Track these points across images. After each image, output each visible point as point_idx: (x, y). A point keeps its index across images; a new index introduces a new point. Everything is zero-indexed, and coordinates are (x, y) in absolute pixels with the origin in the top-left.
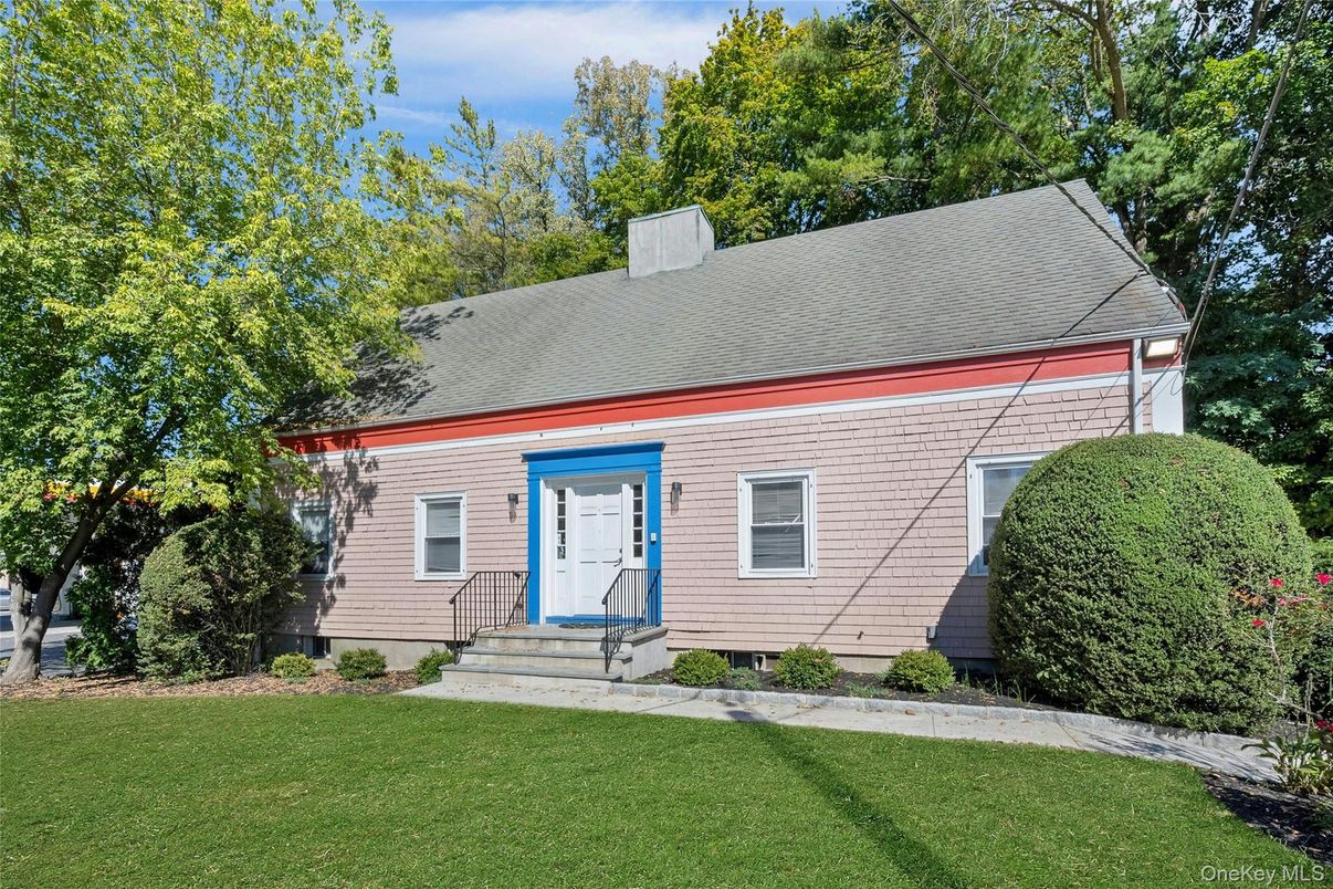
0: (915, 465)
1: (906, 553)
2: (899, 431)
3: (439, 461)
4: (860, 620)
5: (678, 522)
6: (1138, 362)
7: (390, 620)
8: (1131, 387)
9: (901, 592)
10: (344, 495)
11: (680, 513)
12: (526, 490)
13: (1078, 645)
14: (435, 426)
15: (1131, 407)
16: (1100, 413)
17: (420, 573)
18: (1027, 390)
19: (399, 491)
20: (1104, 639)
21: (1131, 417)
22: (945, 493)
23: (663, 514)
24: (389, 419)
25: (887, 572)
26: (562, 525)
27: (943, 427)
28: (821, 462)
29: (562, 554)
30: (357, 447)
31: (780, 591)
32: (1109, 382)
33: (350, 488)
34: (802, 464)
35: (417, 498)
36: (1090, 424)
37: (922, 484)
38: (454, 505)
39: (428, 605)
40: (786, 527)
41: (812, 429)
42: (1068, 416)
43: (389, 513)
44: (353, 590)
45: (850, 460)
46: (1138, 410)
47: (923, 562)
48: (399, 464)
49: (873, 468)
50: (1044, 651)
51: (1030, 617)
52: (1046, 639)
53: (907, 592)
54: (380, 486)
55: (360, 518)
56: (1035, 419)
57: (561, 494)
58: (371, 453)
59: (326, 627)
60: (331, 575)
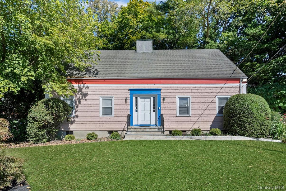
0: (208, 97)
1: (206, 112)
2: (205, 90)
3: (106, 89)
4: (199, 124)
5: (164, 105)
6: (241, 82)
7: (92, 126)
8: (240, 86)
9: (206, 119)
10: (78, 95)
11: (165, 103)
12: (129, 97)
13: (245, 126)
14: (105, 81)
15: (240, 89)
16: (235, 90)
17: (101, 115)
18: (225, 85)
19: (95, 95)
20: (249, 125)
21: (240, 91)
22: (213, 102)
23: (161, 103)
24: (90, 78)
25: (203, 116)
26: (137, 105)
27: (212, 90)
28: (192, 95)
29: (137, 111)
30: (82, 83)
31: (184, 119)
32: (237, 85)
33: (79, 94)
34: (188, 95)
35: (100, 97)
36: (234, 92)
37: (209, 100)
38: (110, 99)
39: (103, 122)
40: (185, 107)
41: (190, 89)
42: (231, 90)
43: (92, 100)
44: (80, 119)
45: (197, 95)
46: (241, 90)
47: (209, 114)
48: (95, 89)
49: (201, 97)
50: (238, 127)
51: (236, 122)
52: (239, 125)
53: (207, 119)
54: (88, 94)
55: (82, 101)
56: (226, 90)
57: (136, 98)
58: (86, 86)
59: (72, 128)
60: (74, 115)
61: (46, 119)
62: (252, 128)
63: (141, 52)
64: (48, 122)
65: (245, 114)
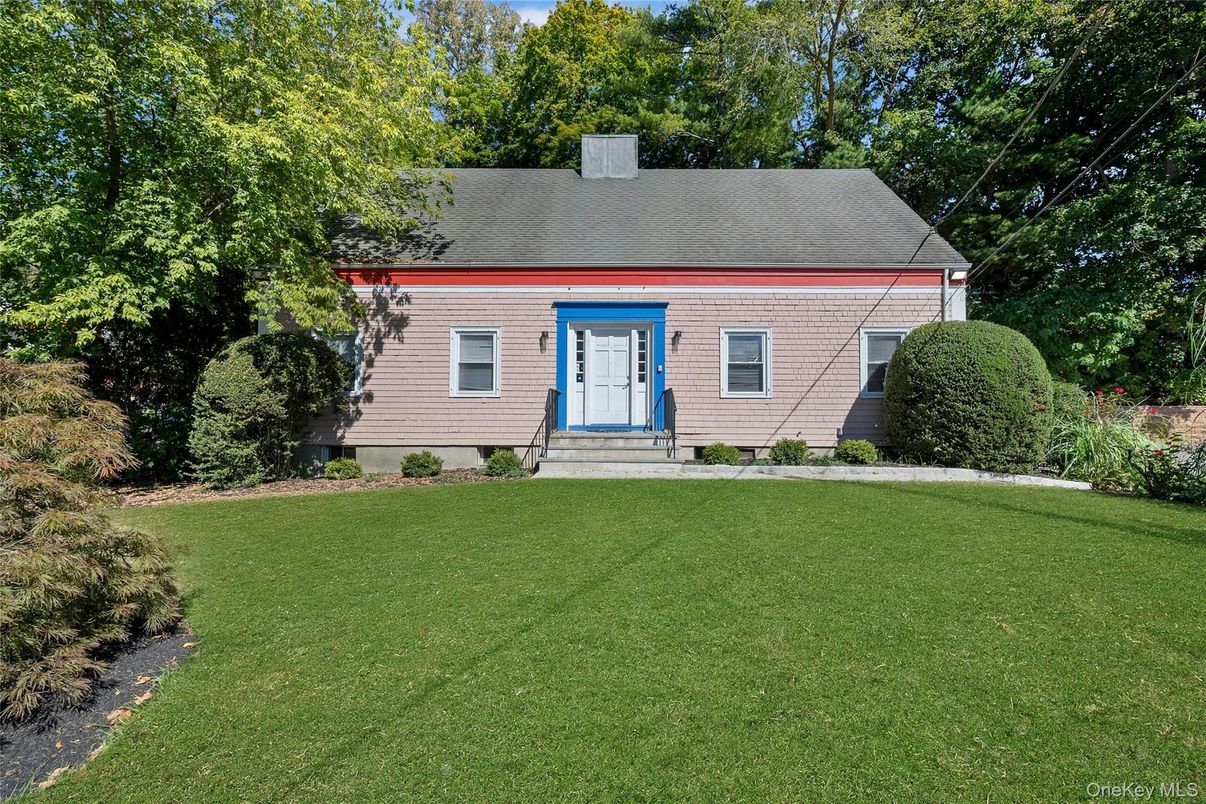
0: (831, 330)
1: (826, 383)
2: (822, 308)
3: (475, 301)
4: (799, 425)
5: (676, 359)
6: (947, 282)
7: (422, 430)
8: (943, 295)
9: (823, 407)
10: (373, 323)
11: (679, 352)
12: (555, 329)
13: (961, 431)
14: (471, 273)
15: (943, 306)
16: (927, 308)
17: (454, 391)
18: (891, 291)
19: (433, 323)
20: (977, 427)
21: (943, 311)
22: (847, 348)
23: (667, 353)
24: (419, 263)
25: (815, 395)
26: (580, 357)
27: (847, 308)
28: (776, 324)
29: (580, 378)
30: (388, 283)
31: (747, 406)
32: (932, 291)
33: (379, 318)
34: (762, 324)
35: (453, 331)
36: (922, 314)
37: (835, 342)
38: (488, 338)
39: (461, 417)
40: (749, 365)
41: (769, 302)
42: (912, 308)
43: (422, 341)
44: (380, 405)
45: (792, 324)
46: (947, 307)
47: (835, 389)
48: (433, 301)
49: (806, 330)
50: (937, 436)
51: (929, 418)
52: (939, 429)
53: (826, 407)
54: (411, 318)
55: (389, 343)
56: (895, 308)
57: (580, 335)
58: (402, 290)
59: (350, 437)
60: (357, 391)
61: (258, 404)
62: (988, 440)
63: (598, 175)
64: (268, 416)
65: (962, 390)
